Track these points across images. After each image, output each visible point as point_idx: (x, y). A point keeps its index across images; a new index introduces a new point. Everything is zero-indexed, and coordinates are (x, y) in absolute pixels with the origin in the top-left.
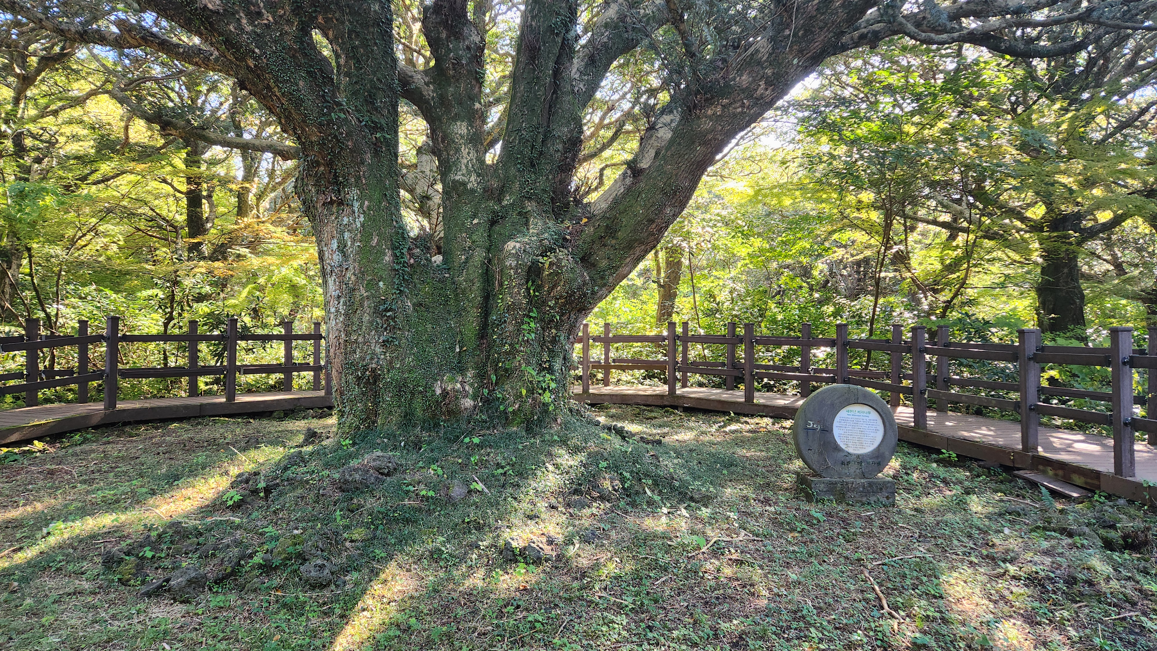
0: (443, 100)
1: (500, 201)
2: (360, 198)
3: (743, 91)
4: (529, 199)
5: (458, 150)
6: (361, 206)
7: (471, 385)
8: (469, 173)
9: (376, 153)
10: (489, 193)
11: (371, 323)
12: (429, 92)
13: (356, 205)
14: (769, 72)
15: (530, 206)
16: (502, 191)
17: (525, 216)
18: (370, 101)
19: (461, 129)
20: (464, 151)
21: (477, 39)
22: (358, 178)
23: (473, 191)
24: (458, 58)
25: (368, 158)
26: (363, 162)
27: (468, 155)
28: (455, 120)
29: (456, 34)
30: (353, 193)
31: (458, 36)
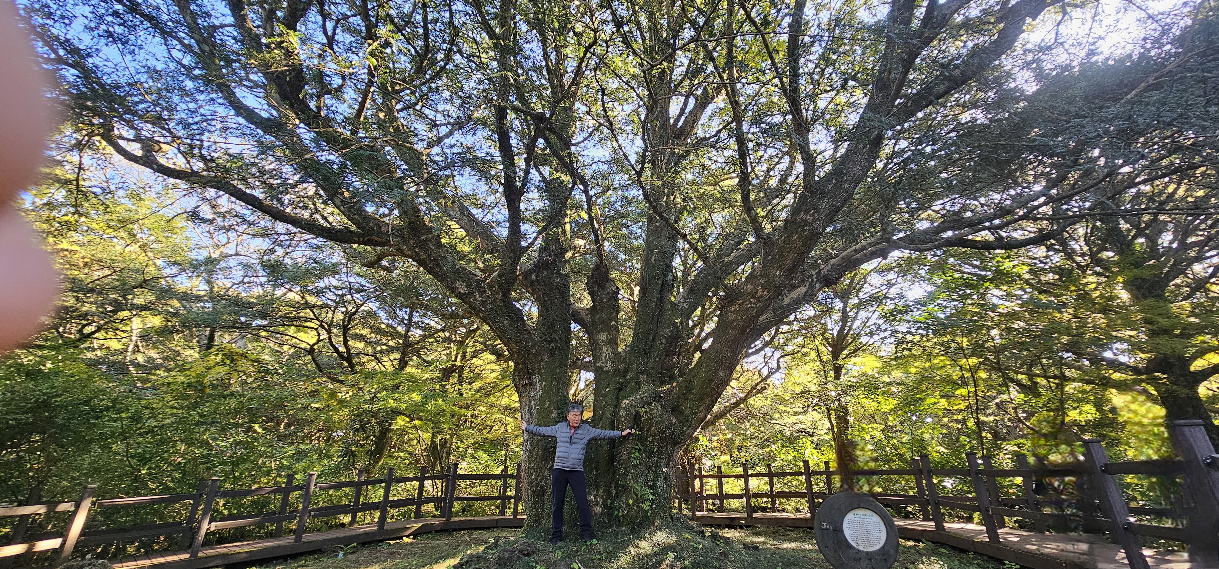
0: (594, 323)
1: (625, 376)
2: (541, 381)
4: (642, 374)
5: (601, 349)
6: (541, 385)
7: (602, 497)
8: (606, 361)
10: (617, 372)
11: (543, 456)
12: (588, 319)
13: (538, 384)
15: (642, 378)
16: (626, 371)
17: (638, 384)
18: (551, 327)
19: (603, 337)
20: (604, 349)
21: (614, 288)
22: (540, 370)
23: (608, 371)
24: (602, 299)
25: (546, 358)
26: (542, 360)
27: (606, 351)
28: (599, 332)
29: (602, 287)
30: (537, 378)
31: (603, 288)
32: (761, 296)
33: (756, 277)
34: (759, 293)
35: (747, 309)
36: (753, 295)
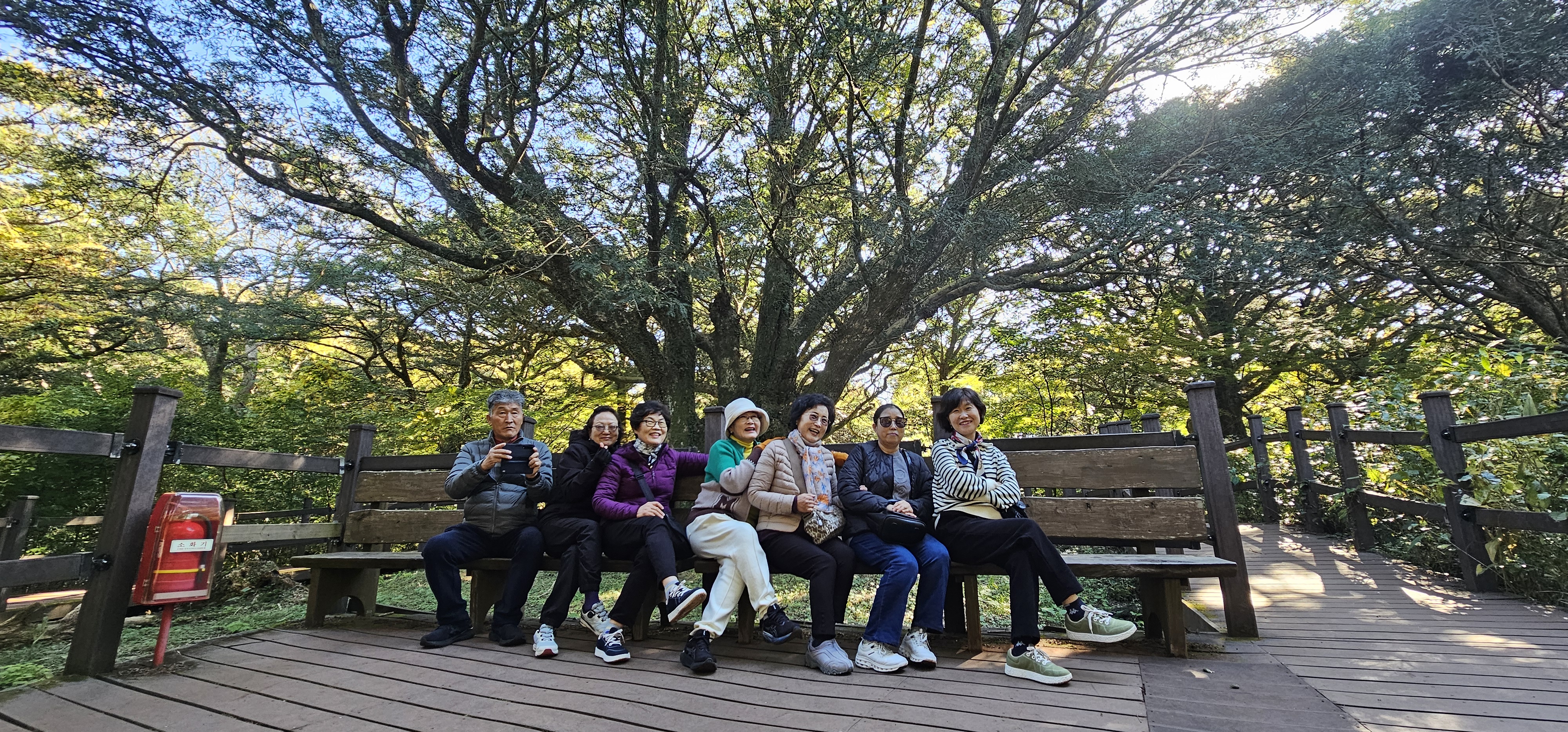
0: (717, 347)
5: (724, 372)
9: (681, 377)
12: (711, 344)
18: (679, 352)
19: (727, 361)
20: (728, 372)
21: (735, 317)
26: (673, 382)
27: (730, 374)
28: (723, 357)
29: (724, 314)
30: (669, 398)
31: (726, 316)
32: (866, 333)
34: (865, 330)
35: (854, 342)
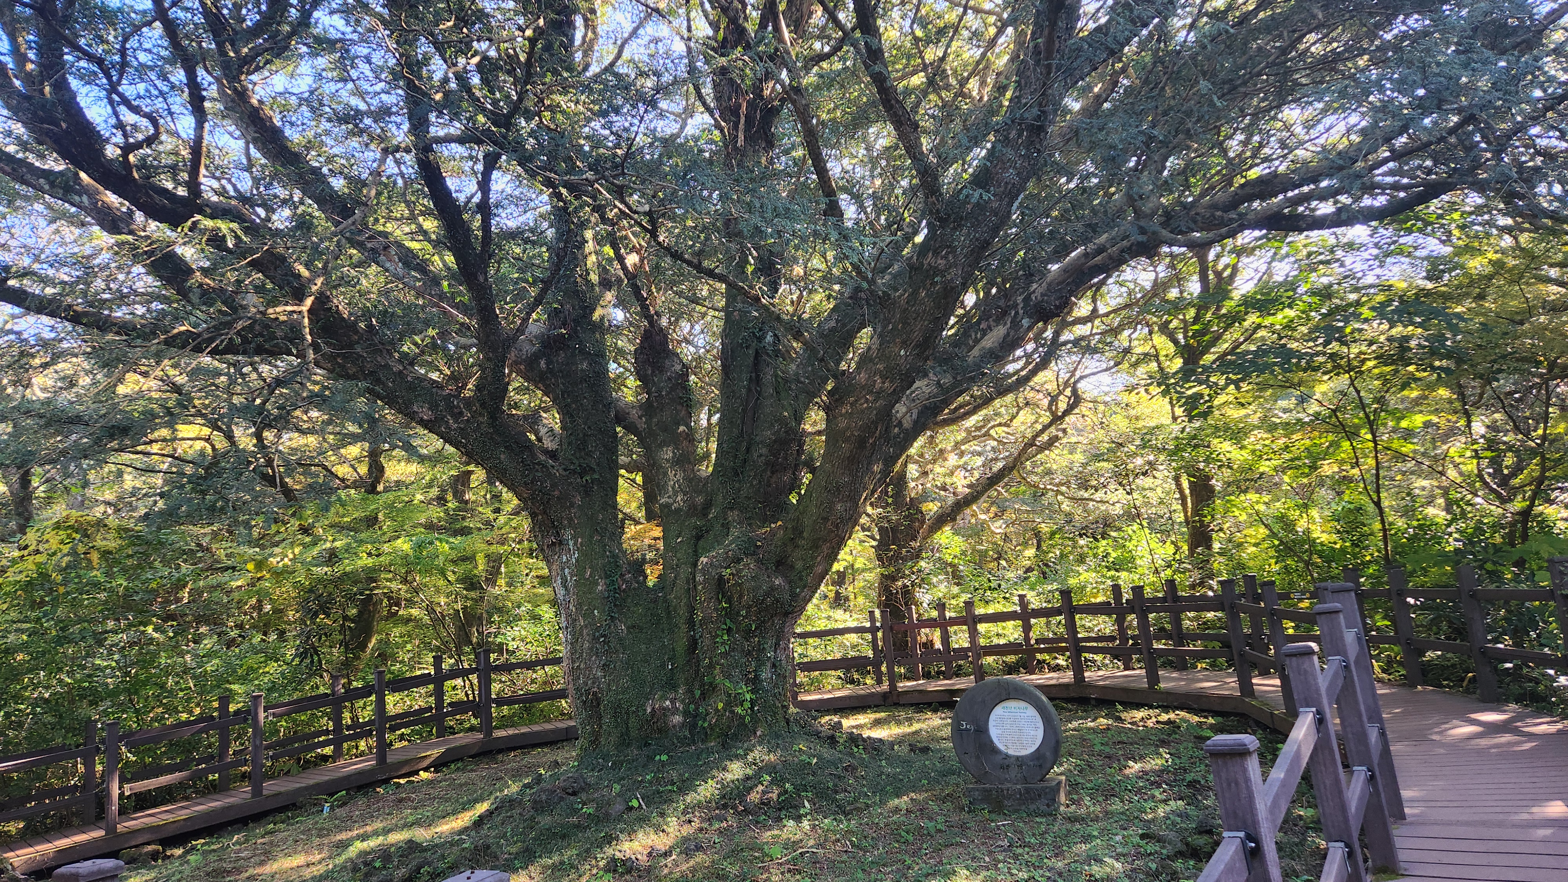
0: (650, 430)
1: (705, 515)
2: (574, 537)
3: (863, 387)
4: (732, 509)
5: (665, 474)
6: (575, 544)
7: (683, 701)
8: (675, 493)
10: (692, 511)
11: (591, 649)
12: (642, 424)
13: (571, 543)
14: (880, 366)
15: (733, 515)
16: (708, 505)
17: (726, 527)
19: (668, 453)
20: (671, 474)
21: (678, 367)
22: (570, 520)
23: (678, 510)
24: (659, 391)
25: (578, 500)
26: (572, 505)
27: (674, 477)
28: (661, 446)
29: (659, 368)
30: (568, 534)
31: (661, 369)
32: (881, 391)
33: (871, 360)
34: (878, 385)
35: (863, 411)
36: (868, 388)
